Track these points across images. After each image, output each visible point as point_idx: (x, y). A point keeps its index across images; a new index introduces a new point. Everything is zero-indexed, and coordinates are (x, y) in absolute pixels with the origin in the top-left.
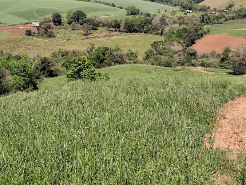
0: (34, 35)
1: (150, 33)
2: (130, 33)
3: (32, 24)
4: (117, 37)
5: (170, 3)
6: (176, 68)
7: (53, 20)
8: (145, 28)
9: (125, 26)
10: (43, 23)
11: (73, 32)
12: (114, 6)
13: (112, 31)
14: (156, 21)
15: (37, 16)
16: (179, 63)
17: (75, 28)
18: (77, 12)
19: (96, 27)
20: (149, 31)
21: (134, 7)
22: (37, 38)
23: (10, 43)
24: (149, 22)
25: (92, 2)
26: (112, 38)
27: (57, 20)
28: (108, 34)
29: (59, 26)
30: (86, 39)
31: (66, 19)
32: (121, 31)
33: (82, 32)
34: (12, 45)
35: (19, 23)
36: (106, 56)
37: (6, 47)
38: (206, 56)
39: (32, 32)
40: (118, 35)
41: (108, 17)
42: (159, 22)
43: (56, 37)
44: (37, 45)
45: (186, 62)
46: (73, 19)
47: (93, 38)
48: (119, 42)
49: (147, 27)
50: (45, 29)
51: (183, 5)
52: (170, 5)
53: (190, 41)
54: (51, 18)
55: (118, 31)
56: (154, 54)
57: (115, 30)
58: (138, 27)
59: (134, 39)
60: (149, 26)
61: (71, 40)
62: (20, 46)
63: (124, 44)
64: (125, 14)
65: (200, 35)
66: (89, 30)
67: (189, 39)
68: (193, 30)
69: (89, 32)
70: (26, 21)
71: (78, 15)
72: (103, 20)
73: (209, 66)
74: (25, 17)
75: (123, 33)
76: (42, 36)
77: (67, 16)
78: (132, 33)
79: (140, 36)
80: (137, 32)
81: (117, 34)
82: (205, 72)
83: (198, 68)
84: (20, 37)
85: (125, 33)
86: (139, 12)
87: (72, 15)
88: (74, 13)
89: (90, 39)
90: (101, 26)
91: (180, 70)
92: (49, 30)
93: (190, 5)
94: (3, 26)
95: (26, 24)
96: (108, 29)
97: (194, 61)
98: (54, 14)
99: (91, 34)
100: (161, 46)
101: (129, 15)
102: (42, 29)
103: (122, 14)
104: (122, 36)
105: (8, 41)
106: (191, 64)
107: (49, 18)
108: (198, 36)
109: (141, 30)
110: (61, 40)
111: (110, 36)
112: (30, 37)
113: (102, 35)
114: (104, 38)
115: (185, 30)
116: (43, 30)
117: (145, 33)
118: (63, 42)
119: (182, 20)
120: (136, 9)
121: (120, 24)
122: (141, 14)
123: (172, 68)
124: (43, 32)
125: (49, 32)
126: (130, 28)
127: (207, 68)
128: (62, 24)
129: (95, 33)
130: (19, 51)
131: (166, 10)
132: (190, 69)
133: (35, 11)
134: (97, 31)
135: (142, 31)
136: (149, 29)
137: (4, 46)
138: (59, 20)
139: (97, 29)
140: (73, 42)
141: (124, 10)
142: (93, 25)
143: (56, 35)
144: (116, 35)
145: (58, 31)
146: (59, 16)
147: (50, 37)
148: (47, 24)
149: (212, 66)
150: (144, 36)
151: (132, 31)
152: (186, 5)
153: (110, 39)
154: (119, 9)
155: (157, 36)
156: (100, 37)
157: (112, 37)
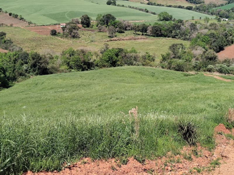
0: (59, 35)
1: (178, 39)
2: (157, 38)
3: (60, 25)
4: (142, 41)
5: (207, 12)
6: (188, 73)
7: (81, 22)
8: (173, 33)
9: (152, 30)
10: (68, 24)
11: (99, 34)
12: (147, 12)
13: (139, 34)
14: (185, 26)
15: (68, 18)
16: (194, 67)
17: (101, 31)
18: (106, 15)
19: (123, 30)
20: (177, 36)
21: (166, 13)
22: (61, 38)
23: (34, 41)
24: (178, 27)
25: (126, 7)
26: (137, 42)
27: (86, 23)
28: (134, 37)
29: (87, 28)
30: (110, 41)
31: (96, 22)
32: (148, 35)
33: (107, 34)
34: (34, 44)
35: (49, 24)
36: (119, 57)
37: (28, 45)
38: (228, 62)
39: (57, 32)
40: (144, 39)
41: (138, 21)
42: (189, 27)
43: (80, 38)
44: (60, 45)
45: (202, 67)
46: (102, 22)
47: (118, 41)
48: (143, 45)
49: (175, 32)
50: (69, 29)
51: (220, 14)
52: (207, 13)
53: (218, 47)
54: (80, 20)
55: (145, 35)
56: (172, 57)
57: (142, 34)
58: (166, 32)
59: (159, 43)
60: (178, 31)
61: (95, 41)
62: (42, 45)
63: (148, 48)
64: (156, 20)
65: (231, 41)
66: (115, 33)
67: (216, 45)
68: (222, 35)
69: (114, 34)
70: (56, 22)
71: (107, 18)
72: (132, 24)
73: (228, 72)
74: (56, 19)
75: (149, 37)
76: (66, 37)
77: (97, 18)
78: (159, 38)
79: (167, 41)
80: (165, 36)
81: (142, 37)
82: (221, 79)
83: (214, 74)
84: (44, 36)
85: (152, 37)
86: (172, 18)
87: (102, 18)
88: (104, 16)
89: (114, 41)
90: (129, 30)
91: (192, 75)
92: (74, 31)
93: (228, 14)
94: (33, 26)
95: (55, 25)
96: (135, 33)
97: (211, 66)
98: (83, 16)
99: (116, 36)
100: (181, 49)
101: (161, 20)
102: (67, 29)
103: (154, 19)
104: (147, 40)
105: (32, 40)
106: (208, 69)
107: (77, 19)
108: (228, 42)
109: (168, 35)
110: (84, 41)
111: (135, 39)
112: (54, 37)
113: (127, 38)
114: (128, 41)
115: (212, 35)
116: (68, 31)
117: (173, 37)
118: (86, 43)
119: (214, 26)
120: (168, 15)
121: (147, 28)
122: (174, 21)
123: (183, 72)
124: (68, 32)
125: (74, 33)
126: (157, 32)
127: (225, 74)
128: (90, 26)
129: (120, 36)
130: (40, 50)
131: (201, 18)
132: (205, 74)
133: (67, 13)
134: (123, 34)
135: (170, 36)
136: (177, 33)
137: (27, 45)
138: (88, 22)
139: (124, 32)
140: (96, 43)
141: (157, 16)
142: (120, 28)
143: (80, 36)
144: (141, 39)
145: (84, 32)
146: (88, 18)
147: (74, 38)
148: (72, 25)
149: (232, 72)
150: (171, 41)
151: (159, 36)
152: (224, 14)
153: (135, 42)
154: (152, 14)
155: (185, 41)
156: (124, 40)
157: (137, 40)
